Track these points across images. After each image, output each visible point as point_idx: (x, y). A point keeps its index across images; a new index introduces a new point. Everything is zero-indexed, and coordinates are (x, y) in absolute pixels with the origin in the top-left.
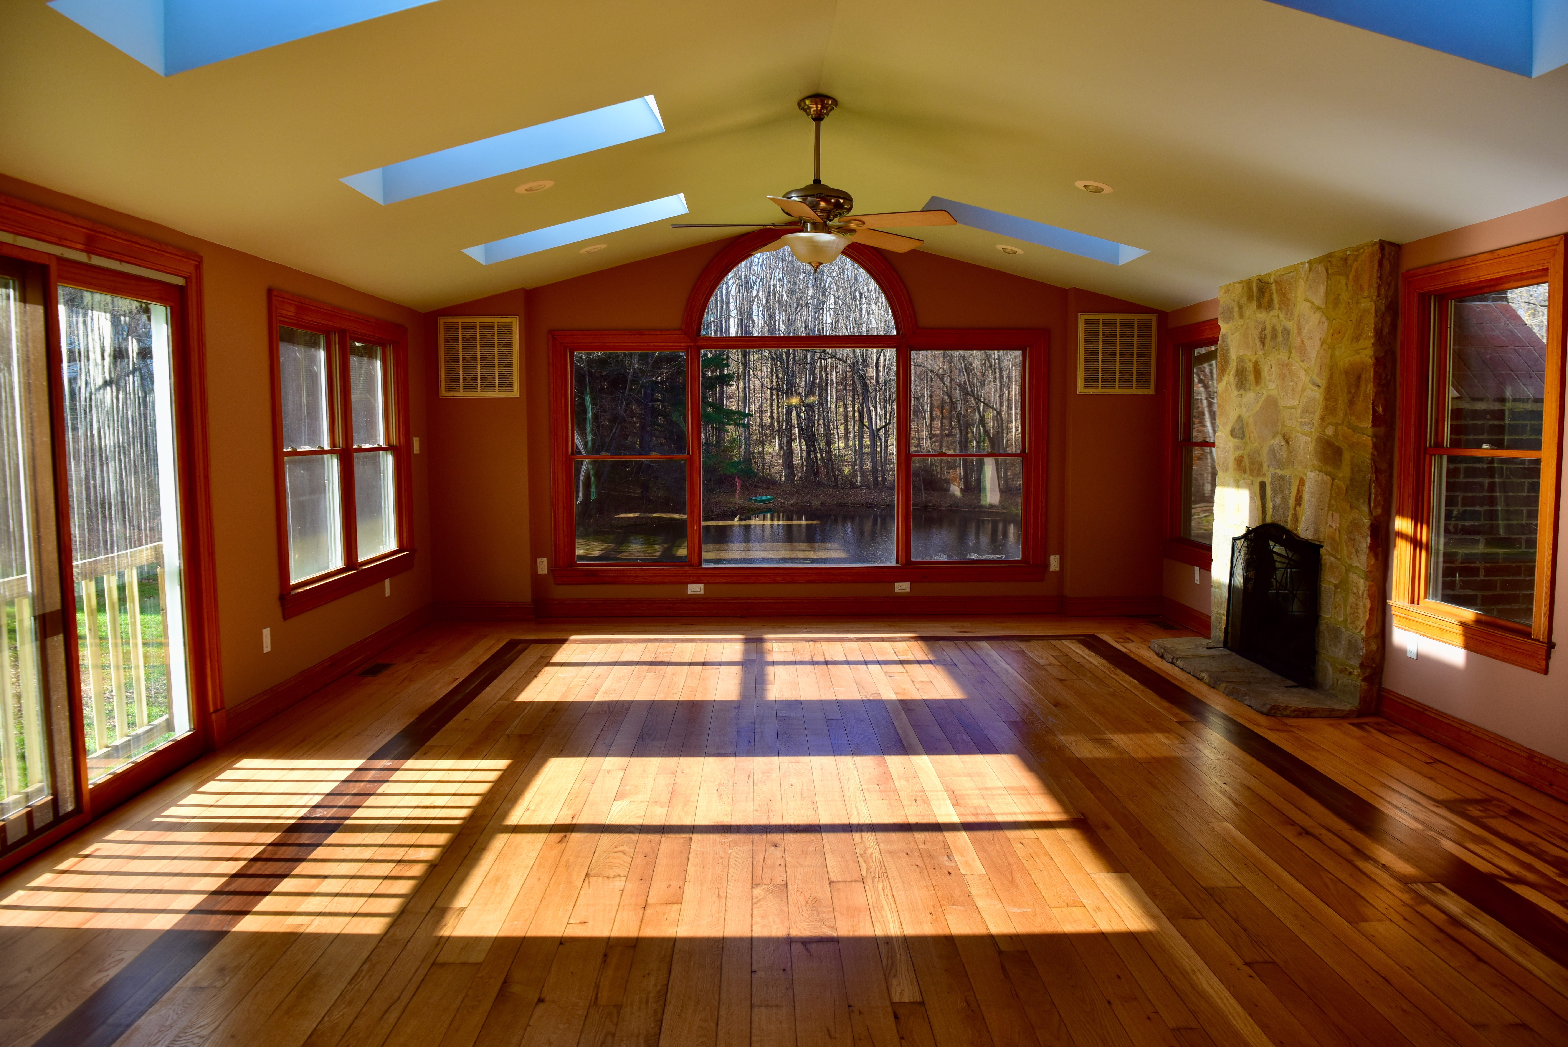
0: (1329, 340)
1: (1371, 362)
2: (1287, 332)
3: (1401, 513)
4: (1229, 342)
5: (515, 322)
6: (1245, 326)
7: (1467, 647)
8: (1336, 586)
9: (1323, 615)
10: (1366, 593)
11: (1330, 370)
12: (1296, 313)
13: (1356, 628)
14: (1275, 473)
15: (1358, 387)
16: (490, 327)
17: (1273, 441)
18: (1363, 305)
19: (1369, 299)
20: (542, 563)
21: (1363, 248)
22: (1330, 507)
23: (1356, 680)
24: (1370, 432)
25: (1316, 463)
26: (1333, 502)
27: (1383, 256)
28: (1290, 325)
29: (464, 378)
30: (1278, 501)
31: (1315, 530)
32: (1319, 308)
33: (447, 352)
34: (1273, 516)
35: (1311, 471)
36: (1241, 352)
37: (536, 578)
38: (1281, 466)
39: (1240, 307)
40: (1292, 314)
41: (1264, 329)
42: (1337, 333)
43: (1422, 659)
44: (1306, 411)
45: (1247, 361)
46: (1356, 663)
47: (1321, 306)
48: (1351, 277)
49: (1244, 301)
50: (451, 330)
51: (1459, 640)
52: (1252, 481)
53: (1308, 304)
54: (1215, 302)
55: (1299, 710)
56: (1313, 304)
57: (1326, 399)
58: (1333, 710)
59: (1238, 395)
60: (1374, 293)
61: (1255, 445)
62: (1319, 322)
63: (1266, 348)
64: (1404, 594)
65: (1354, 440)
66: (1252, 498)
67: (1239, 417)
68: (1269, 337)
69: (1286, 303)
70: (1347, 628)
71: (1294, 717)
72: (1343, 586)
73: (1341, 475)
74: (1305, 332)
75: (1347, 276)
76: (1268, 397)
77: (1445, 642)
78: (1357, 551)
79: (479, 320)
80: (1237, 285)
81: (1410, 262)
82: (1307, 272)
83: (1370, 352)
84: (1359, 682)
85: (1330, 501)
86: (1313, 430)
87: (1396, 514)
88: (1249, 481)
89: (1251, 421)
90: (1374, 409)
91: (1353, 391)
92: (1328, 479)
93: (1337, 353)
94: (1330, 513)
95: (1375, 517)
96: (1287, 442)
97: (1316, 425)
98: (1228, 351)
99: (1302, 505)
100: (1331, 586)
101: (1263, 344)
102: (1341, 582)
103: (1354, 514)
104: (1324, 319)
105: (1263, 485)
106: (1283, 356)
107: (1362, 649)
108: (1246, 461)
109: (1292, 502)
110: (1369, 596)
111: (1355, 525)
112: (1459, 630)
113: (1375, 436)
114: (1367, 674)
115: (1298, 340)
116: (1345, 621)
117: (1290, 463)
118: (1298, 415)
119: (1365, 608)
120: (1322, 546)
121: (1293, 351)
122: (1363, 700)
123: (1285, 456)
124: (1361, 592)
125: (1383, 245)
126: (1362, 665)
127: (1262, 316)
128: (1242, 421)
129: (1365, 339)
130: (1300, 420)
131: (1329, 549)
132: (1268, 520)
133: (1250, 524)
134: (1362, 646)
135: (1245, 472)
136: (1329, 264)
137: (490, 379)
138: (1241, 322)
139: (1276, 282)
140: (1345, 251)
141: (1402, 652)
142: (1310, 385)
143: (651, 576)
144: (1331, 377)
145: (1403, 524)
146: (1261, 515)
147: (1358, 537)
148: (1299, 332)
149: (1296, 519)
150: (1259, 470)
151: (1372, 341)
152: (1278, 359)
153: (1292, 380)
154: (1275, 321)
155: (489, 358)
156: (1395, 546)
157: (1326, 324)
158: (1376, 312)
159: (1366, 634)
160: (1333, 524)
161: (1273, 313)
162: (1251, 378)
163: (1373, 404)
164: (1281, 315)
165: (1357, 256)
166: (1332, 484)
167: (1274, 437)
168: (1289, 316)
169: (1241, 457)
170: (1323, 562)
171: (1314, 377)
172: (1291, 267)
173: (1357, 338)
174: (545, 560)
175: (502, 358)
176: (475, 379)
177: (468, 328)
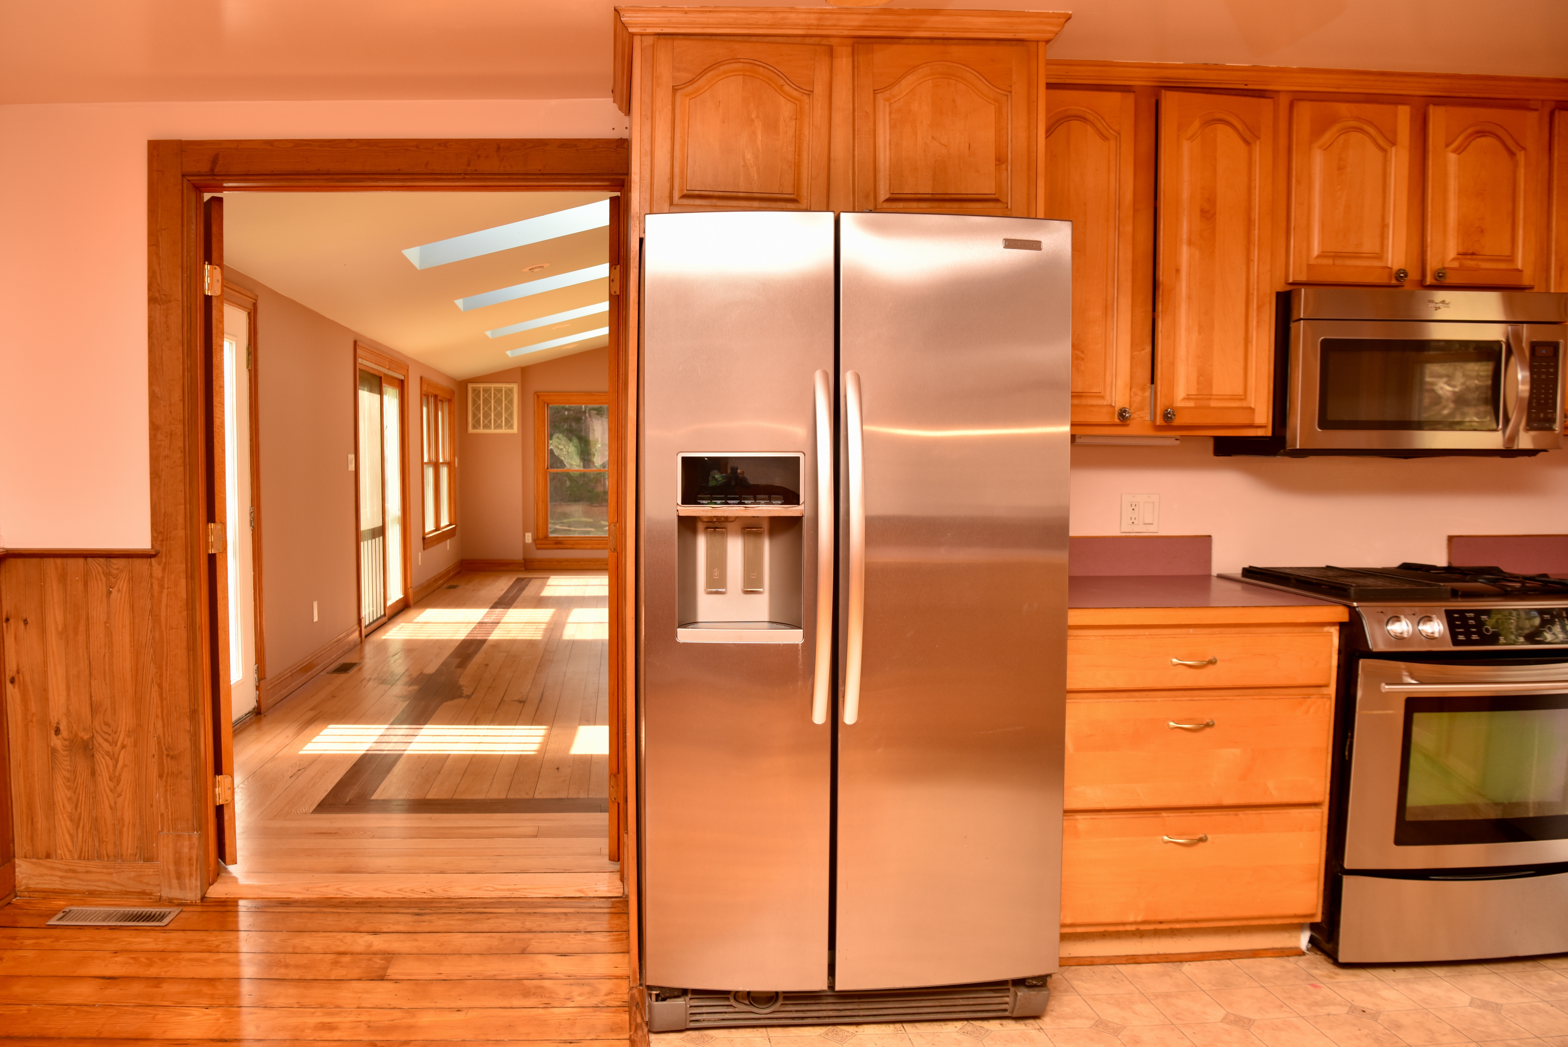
5: (515, 387)
16: (499, 390)
20: (528, 536)
29: (483, 422)
33: (473, 405)
37: (525, 545)
50: (476, 392)
79: (493, 385)
137: (499, 422)
155: (499, 409)
174: (530, 534)
175: (507, 409)
176: (490, 421)
177: (486, 390)
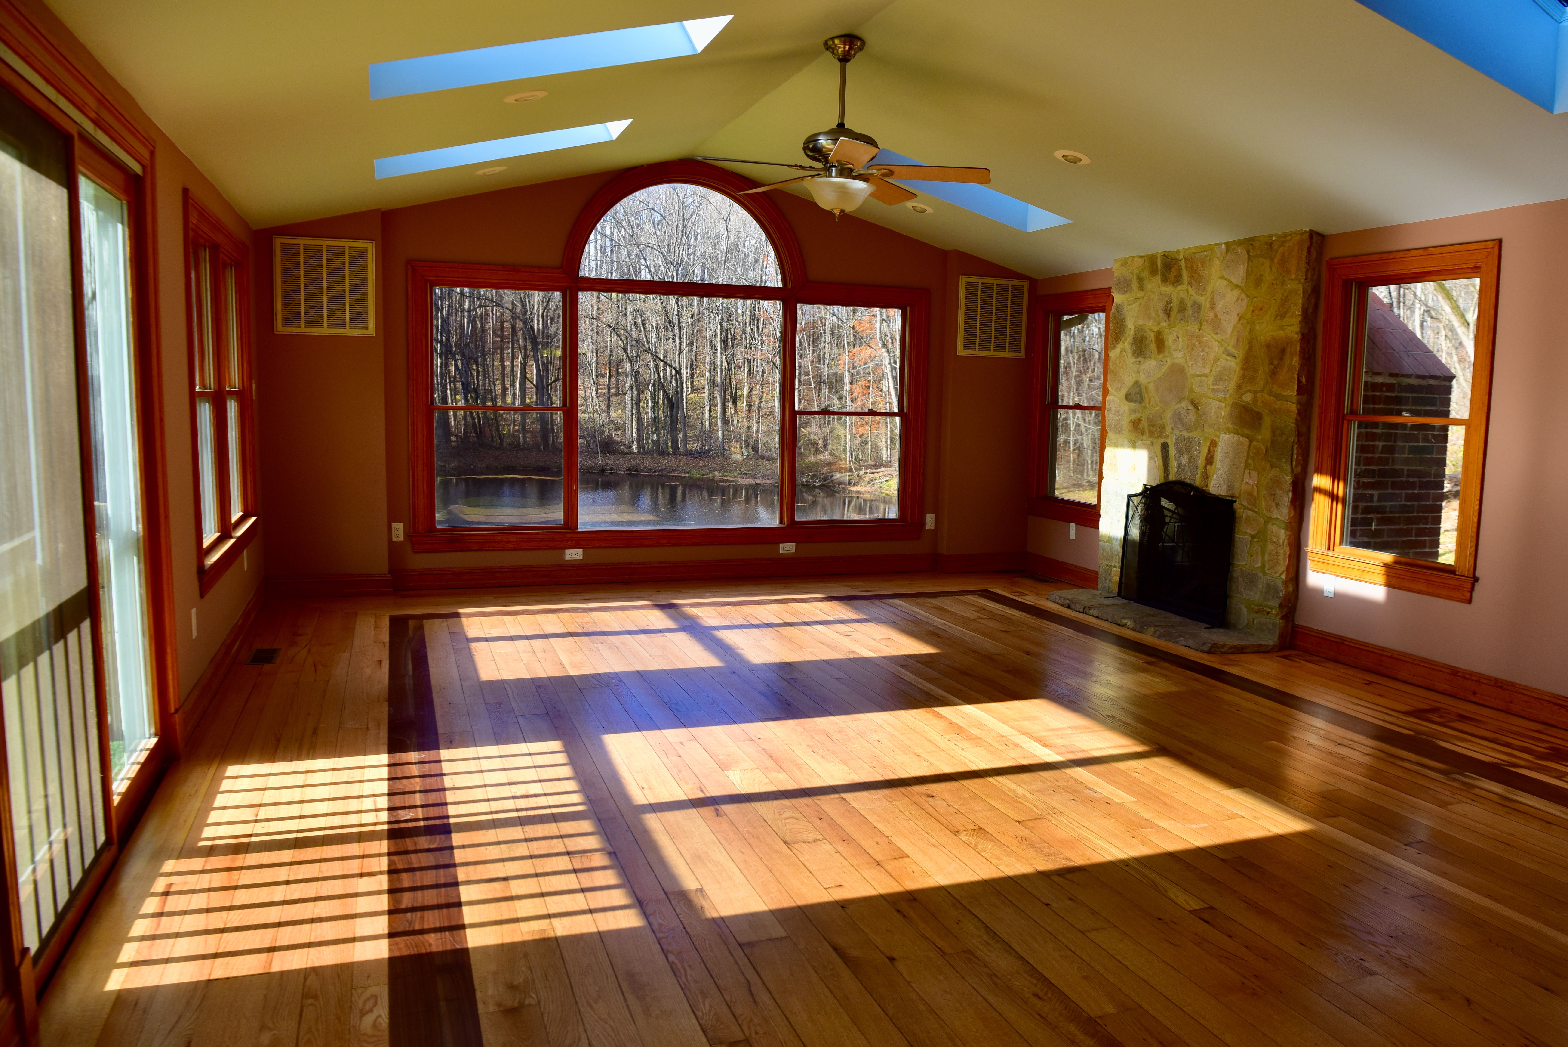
0: (1249, 315)
1: (1297, 337)
2: (1197, 307)
3: (1320, 471)
4: (1125, 312)
5: (370, 248)
6: (1146, 298)
7: (1388, 585)
8: (1253, 537)
9: (1236, 562)
10: (1286, 542)
11: (1249, 343)
12: (1209, 289)
13: (1275, 573)
14: (1181, 435)
15: (1282, 359)
16: (338, 254)
17: (1178, 406)
18: (1289, 286)
19: (1297, 282)
20: (398, 528)
21: (1291, 235)
22: (1247, 466)
23: (1275, 619)
24: (1295, 399)
25: (1230, 426)
26: (1250, 461)
27: (1311, 244)
28: (1201, 299)
29: (306, 312)
30: (1184, 460)
31: (1229, 487)
32: (1237, 286)
33: (285, 278)
34: (1178, 473)
35: (1225, 434)
36: (1140, 322)
37: (393, 546)
38: (1188, 429)
39: (1140, 280)
40: (1204, 290)
41: (1169, 302)
42: (1258, 310)
43: (1340, 598)
44: (1219, 379)
45: (1147, 330)
46: (1275, 603)
47: (1240, 284)
48: (1276, 260)
49: (1145, 274)
50: (291, 254)
51: (1381, 579)
52: (1152, 443)
53: (1224, 282)
54: (1108, 272)
55: (1235, 647)
56: (1230, 282)
57: (1243, 369)
58: (1260, 645)
59: (1136, 362)
60: (1302, 277)
61: (1156, 409)
62: (1238, 299)
63: (1172, 319)
64: (1322, 541)
65: (1277, 407)
66: (1151, 458)
67: (1137, 383)
68: (1175, 309)
69: (1197, 279)
70: (1264, 573)
71: (1231, 653)
72: (1261, 536)
73: (1260, 437)
74: (1220, 306)
75: (1272, 259)
76: (1173, 365)
77: (1365, 582)
78: (1277, 505)
79: (326, 243)
80: (1136, 259)
81: (1333, 252)
82: (1224, 252)
83: (1296, 328)
84: (1278, 621)
85: (1247, 460)
86: (1227, 396)
87: (1315, 472)
88: (1149, 443)
89: (1151, 386)
90: (1298, 379)
91: (1276, 362)
92: (1245, 441)
93: (1258, 328)
94: (1247, 471)
95: (1296, 475)
96: (1196, 407)
97: (1231, 391)
98: (1123, 320)
99: (1214, 464)
100: (1247, 537)
101: (1169, 316)
102: (1259, 532)
103: (1275, 472)
104: (1243, 296)
105: (1165, 447)
106: (1193, 328)
107: (1282, 591)
108: (1145, 424)
109: (1201, 461)
110: (1289, 544)
111: (1276, 482)
112: (1381, 570)
113: (1299, 403)
114: (1284, 613)
115: (1211, 314)
116: (1263, 566)
117: (1199, 425)
118: (1210, 382)
119: (1285, 554)
120: (1235, 501)
121: (1205, 324)
122: (1282, 636)
123: (1193, 419)
124: (1281, 541)
125: (1312, 234)
126: (1281, 606)
127: (1167, 289)
128: (1140, 386)
129: (1291, 317)
130: (1211, 387)
131: (1245, 503)
132: (1172, 477)
133: (1148, 481)
134: (1282, 588)
135: (1143, 433)
136: (1251, 247)
137: (338, 313)
138: (1141, 294)
139: (1186, 259)
140: (1270, 236)
141: (1318, 592)
142: (1225, 356)
143: (525, 542)
144: (1250, 349)
145: (1320, 481)
146: (1163, 474)
147: (1279, 492)
148: (1213, 306)
149: (1206, 476)
150: (1161, 432)
151: (1300, 319)
152: (1187, 331)
153: (1203, 351)
154: (1183, 295)
155: (338, 289)
156: (1313, 499)
157: (1246, 301)
158: (1304, 293)
159: (1286, 578)
160: (1249, 481)
161: (1184, 287)
162: (1153, 347)
163: (1298, 374)
164: (1190, 290)
165: (1284, 242)
166: (1250, 446)
167: (1180, 402)
168: (1200, 291)
169: (1139, 419)
170: (1237, 515)
171: (1230, 348)
172: (1204, 246)
173: (1281, 315)
174: (401, 525)
175: (354, 289)
176: (320, 312)
177: (311, 251)
